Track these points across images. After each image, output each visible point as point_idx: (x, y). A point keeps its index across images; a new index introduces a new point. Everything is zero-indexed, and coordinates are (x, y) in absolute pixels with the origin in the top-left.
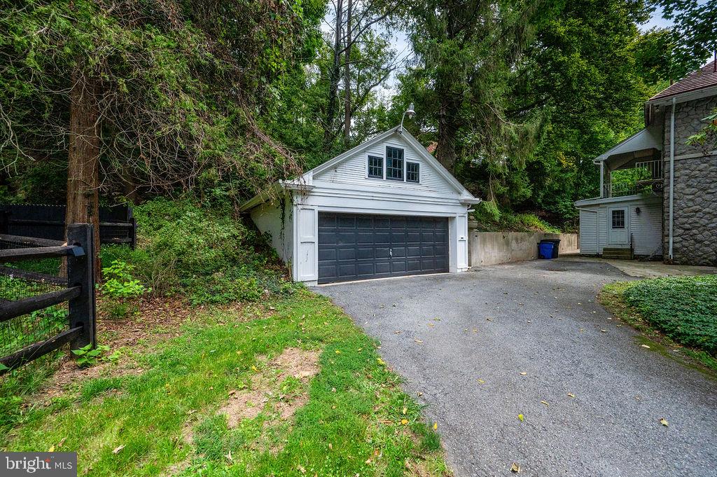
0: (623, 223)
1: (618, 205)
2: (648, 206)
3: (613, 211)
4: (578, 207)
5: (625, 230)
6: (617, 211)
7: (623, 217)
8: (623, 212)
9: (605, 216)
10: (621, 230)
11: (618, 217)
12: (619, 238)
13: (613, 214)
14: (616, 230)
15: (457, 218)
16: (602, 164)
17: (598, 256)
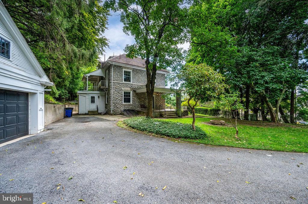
0: (94, 102)
1: (93, 94)
2: (102, 96)
3: (91, 97)
4: (79, 93)
5: (95, 104)
6: (93, 97)
7: (94, 99)
8: (94, 97)
9: (88, 98)
10: (94, 104)
11: (93, 99)
12: (93, 107)
13: (91, 98)
14: (92, 104)
15: (38, 94)
16: (87, 77)
17: (86, 114)
